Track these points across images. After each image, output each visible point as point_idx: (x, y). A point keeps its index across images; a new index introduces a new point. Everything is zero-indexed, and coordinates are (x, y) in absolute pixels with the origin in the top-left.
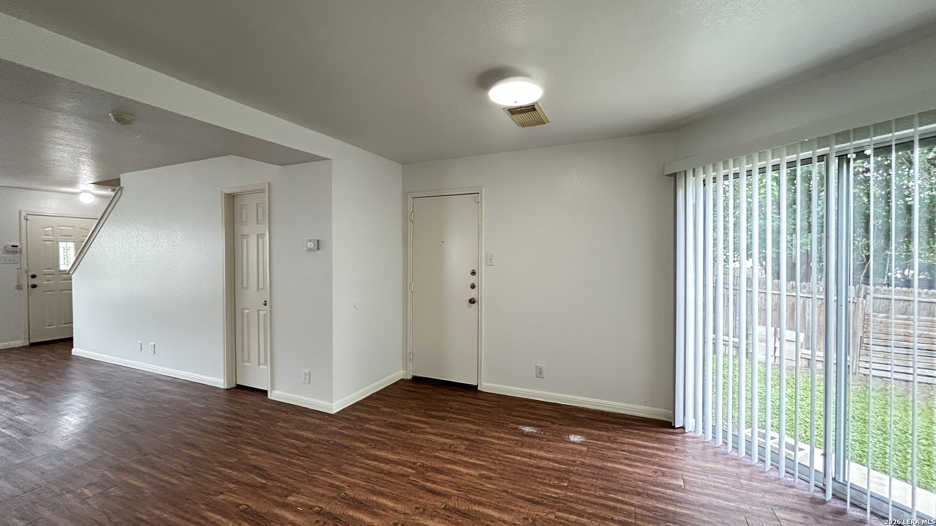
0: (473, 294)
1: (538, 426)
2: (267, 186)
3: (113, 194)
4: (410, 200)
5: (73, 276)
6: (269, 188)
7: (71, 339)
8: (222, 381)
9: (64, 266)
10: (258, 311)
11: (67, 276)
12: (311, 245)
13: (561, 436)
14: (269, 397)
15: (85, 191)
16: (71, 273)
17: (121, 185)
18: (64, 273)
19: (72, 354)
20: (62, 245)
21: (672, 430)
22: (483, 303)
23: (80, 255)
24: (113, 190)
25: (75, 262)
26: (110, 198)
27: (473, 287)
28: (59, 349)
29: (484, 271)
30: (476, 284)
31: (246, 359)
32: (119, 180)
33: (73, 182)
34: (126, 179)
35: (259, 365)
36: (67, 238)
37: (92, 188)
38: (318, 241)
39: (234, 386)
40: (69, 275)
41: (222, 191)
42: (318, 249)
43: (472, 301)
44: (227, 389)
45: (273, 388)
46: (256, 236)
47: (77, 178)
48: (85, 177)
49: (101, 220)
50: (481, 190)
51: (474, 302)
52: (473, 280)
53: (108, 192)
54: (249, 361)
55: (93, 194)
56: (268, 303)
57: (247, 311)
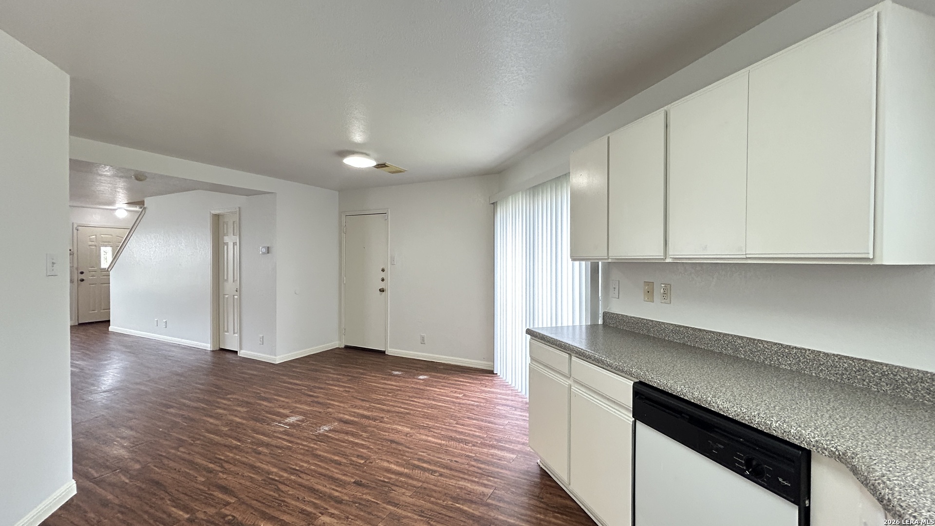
0: (382, 285)
1: (402, 371)
2: (238, 210)
3: (141, 210)
4: (344, 218)
5: (110, 272)
6: (239, 210)
7: (109, 321)
8: (209, 345)
9: (104, 265)
10: (234, 296)
11: (107, 272)
12: (264, 250)
13: (414, 376)
14: (238, 355)
15: (120, 208)
16: (109, 270)
17: (145, 206)
18: (103, 270)
19: (110, 330)
20: (103, 249)
21: (492, 375)
22: (389, 292)
23: (115, 257)
24: (141, 208)
25: (112, 263)
26: (139, 212)
27: (383, 280)
28: (101, 327)
29: (389, 268)
30: (385, 279)
31: (226, 329)
32: (144, 201)
33: (112, 203)
34: (148, 201)
35: (234, 334)
36: (106, 243)
37: (125, 206)
38: (268, 247)
39: (218, 349)
40: (108, 272)
41: (210, 213)
42: (268, 253)
43: (382, 290)
44: (213, 351)
45: (241, 349)
46: (232, 243)
47: (115, 200)
48: (120, 200)
49: (132, 230)
50: (388, 211)
51: (383, 291)
52: (383, 275)
53: (137, 209)
54: (227, 331)
55: (125, 210)
56: (238, 290)
57: (227, 296)
